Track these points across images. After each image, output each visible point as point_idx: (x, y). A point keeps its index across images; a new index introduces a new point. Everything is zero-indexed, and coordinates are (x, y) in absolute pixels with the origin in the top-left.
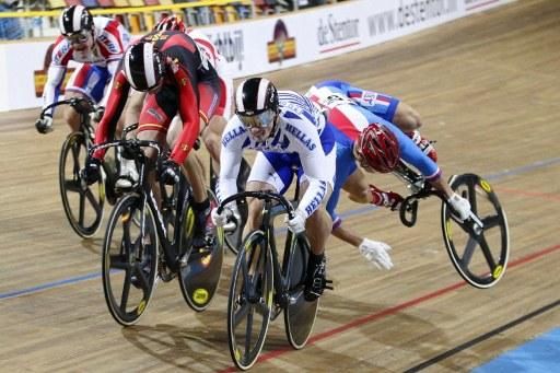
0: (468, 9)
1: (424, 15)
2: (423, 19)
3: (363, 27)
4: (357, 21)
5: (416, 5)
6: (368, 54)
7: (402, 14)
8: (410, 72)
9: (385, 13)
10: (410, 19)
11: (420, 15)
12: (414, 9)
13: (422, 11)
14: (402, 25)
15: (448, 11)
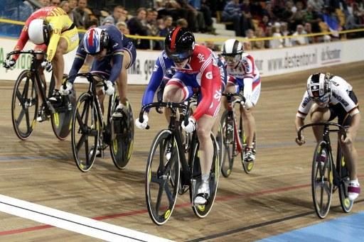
0: (323, 64)
1: (299, 63)
2: (298, 66)
3: (265, 65)
4: (262, 61)
5: (295, 57)
6: (268, 80)
7: (287, 61)
8: (289, 91)
9: (277, 59)
10: (291, 64)
11: (296, 63)
12: (293, 60)
13: (298, 61)
14: (286, 67)
15: (311, 63)
